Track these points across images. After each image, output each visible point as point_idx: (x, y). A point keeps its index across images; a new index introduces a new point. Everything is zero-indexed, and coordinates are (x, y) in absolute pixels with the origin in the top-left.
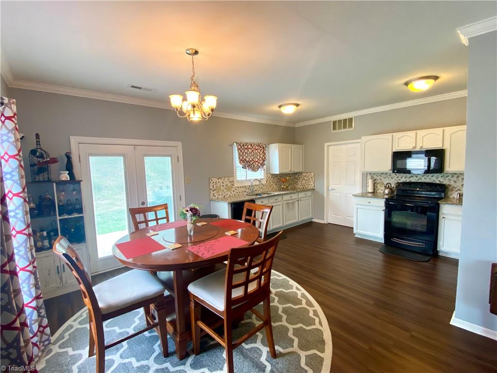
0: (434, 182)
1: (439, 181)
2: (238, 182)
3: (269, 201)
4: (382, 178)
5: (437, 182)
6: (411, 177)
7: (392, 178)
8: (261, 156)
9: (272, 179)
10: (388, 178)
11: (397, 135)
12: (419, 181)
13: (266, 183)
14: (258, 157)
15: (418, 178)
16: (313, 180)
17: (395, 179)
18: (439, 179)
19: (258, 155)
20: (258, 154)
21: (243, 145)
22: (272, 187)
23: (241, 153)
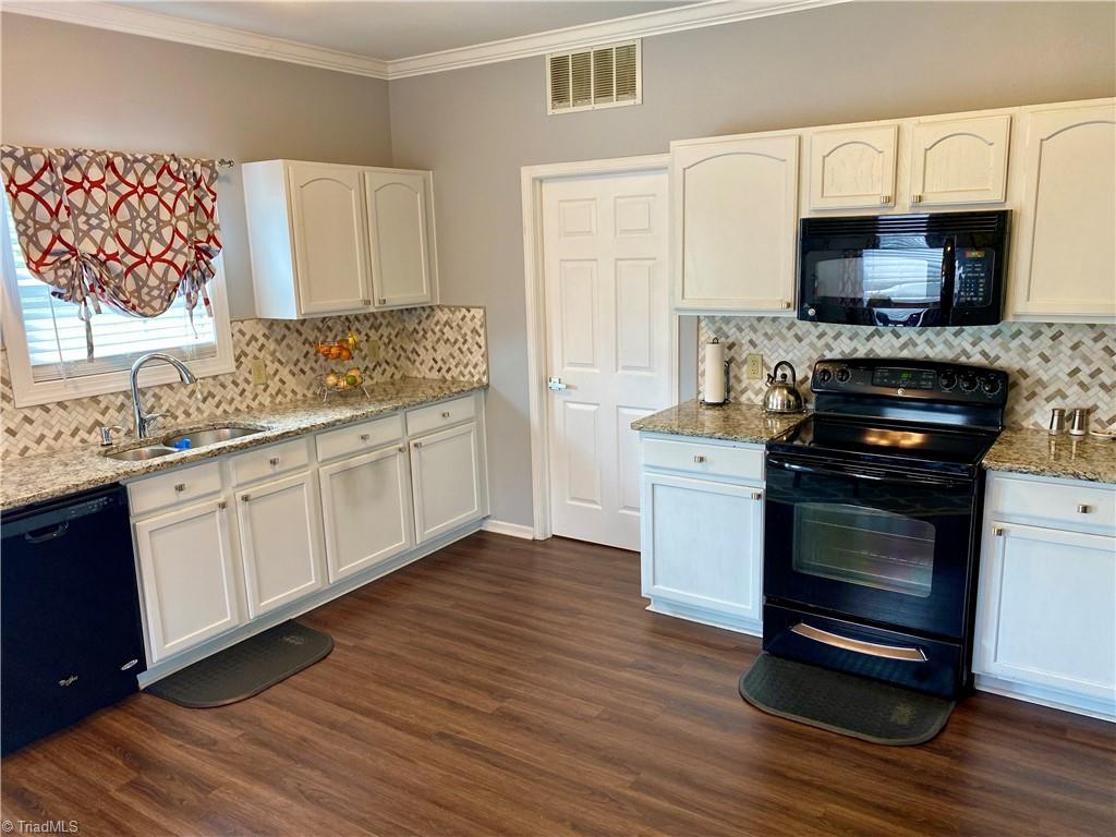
0: (963, 359)
1: (984, 354)
2: (41, 373)
3: (224, 478)
4: (759, 339)
5: (977, 359)
6: (872, 335)
7: (800, 340)
8: (183, 228)
9: (271, 345)
10: (784, 339)
11: (819, 138)
12: (905, 354)
13: (231, 366)
14: (167, 233)
15: (902, 340)
16: (482, 341)
17: (812, 345)
18: (983, 345)
19: (161, 224)
20: (165, 215)
21: (48, 165)
22: (274, 385)
23: (42, 214)
